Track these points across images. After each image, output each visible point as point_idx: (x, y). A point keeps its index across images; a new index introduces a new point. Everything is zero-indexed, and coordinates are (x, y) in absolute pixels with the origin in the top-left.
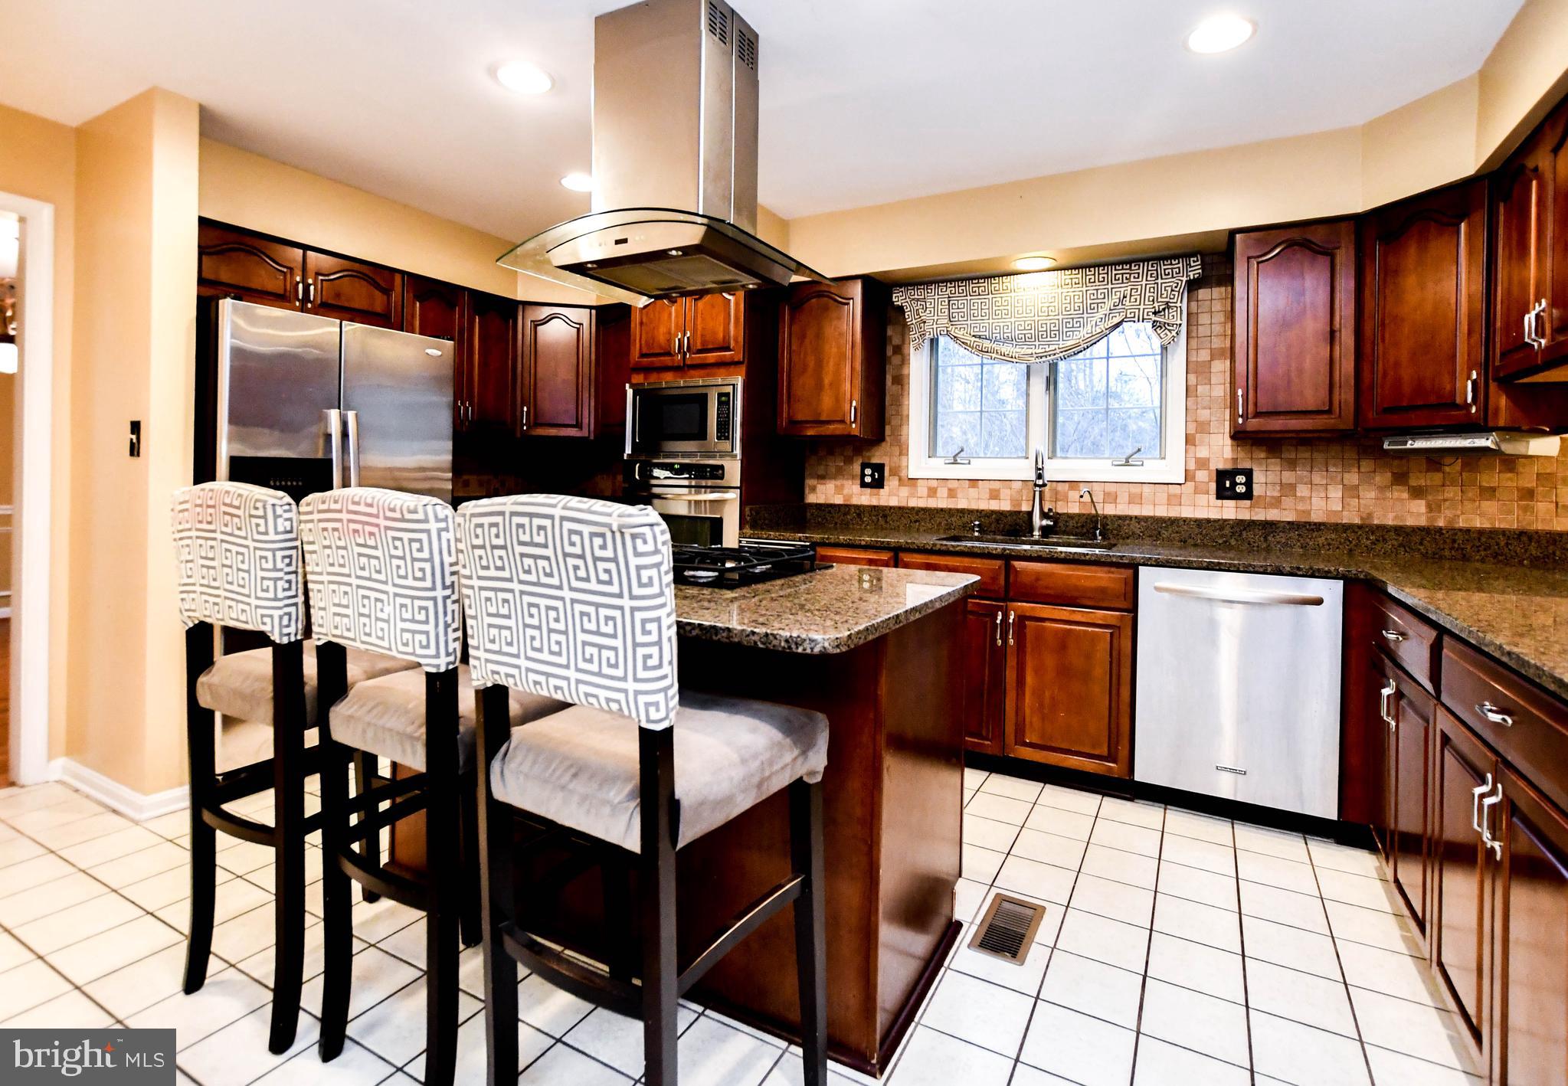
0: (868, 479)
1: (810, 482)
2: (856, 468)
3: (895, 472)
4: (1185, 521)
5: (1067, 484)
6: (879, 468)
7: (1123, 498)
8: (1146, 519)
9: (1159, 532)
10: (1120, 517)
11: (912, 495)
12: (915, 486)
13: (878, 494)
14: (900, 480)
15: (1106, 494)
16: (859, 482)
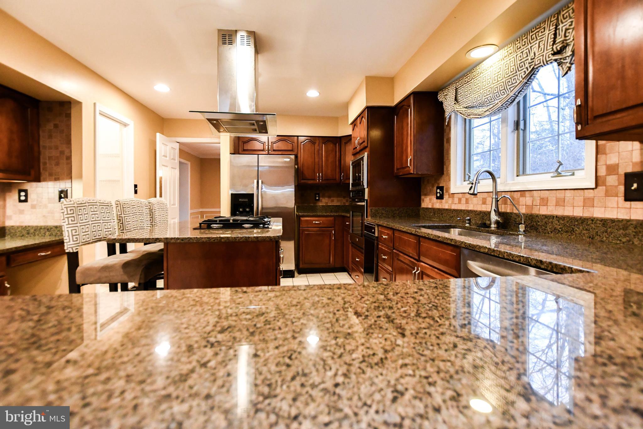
0: (438, 195)
1: (422, 197)
2: (435, 188)
3: (447, 191)
4: (592, 220)
5: (519, 193)
6: (442, 188)
7: (552, 201)
8: (563, 218)
9: (573, 229)
10: (546, 216)
11: (453, 203)
12: (453, 197)
13: (442, 203)
14: (449, 195)
15: (542, 199)
16: (435, 196)
